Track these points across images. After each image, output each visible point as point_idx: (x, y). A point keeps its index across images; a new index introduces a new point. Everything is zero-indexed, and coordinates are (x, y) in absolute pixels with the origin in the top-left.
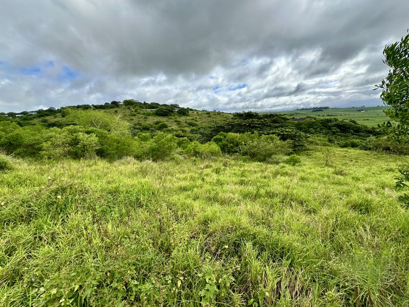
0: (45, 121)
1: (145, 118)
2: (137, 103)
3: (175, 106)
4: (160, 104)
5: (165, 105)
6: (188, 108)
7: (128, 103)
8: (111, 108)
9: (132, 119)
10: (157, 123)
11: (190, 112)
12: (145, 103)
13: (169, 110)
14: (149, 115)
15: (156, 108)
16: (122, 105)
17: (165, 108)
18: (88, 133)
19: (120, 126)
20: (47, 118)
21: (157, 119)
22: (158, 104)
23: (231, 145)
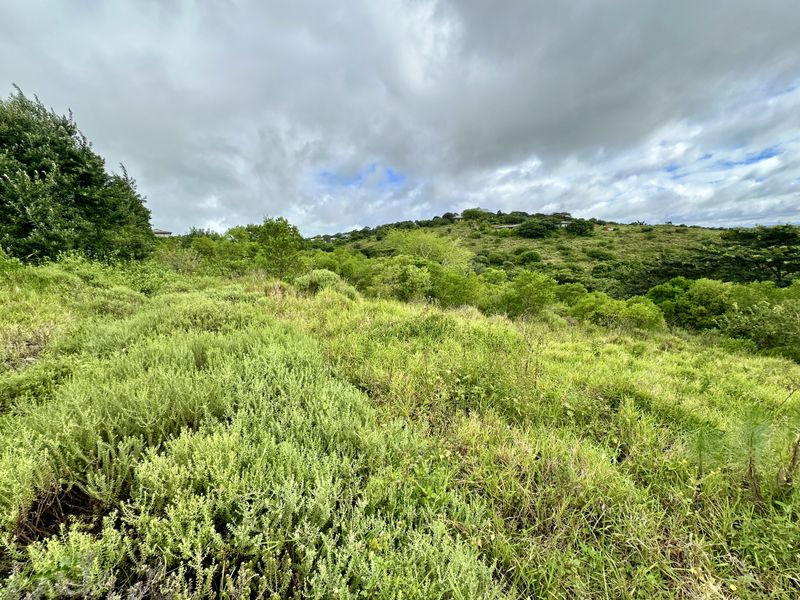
0: (358, 247)
1: (498, 241)
2: (484, 214)
3: (564, 217)
4: (530, 214)
5: (539, 216)
6: (593, 221)
7: (470, 215)
8: (443, 224)
9: (473, 244)
10: (519, 252)
11: (597, 229)
12: (500, 214)
13: (548, 226)
14: (505, 235)
15: (521, 221)
16: (459, 219)
17: (538, 221)
18: (419, 265)
19: (457, 256)
20: (360, 242)
21: (519, 243)
22: (525, 214)
23: (703, 308)
